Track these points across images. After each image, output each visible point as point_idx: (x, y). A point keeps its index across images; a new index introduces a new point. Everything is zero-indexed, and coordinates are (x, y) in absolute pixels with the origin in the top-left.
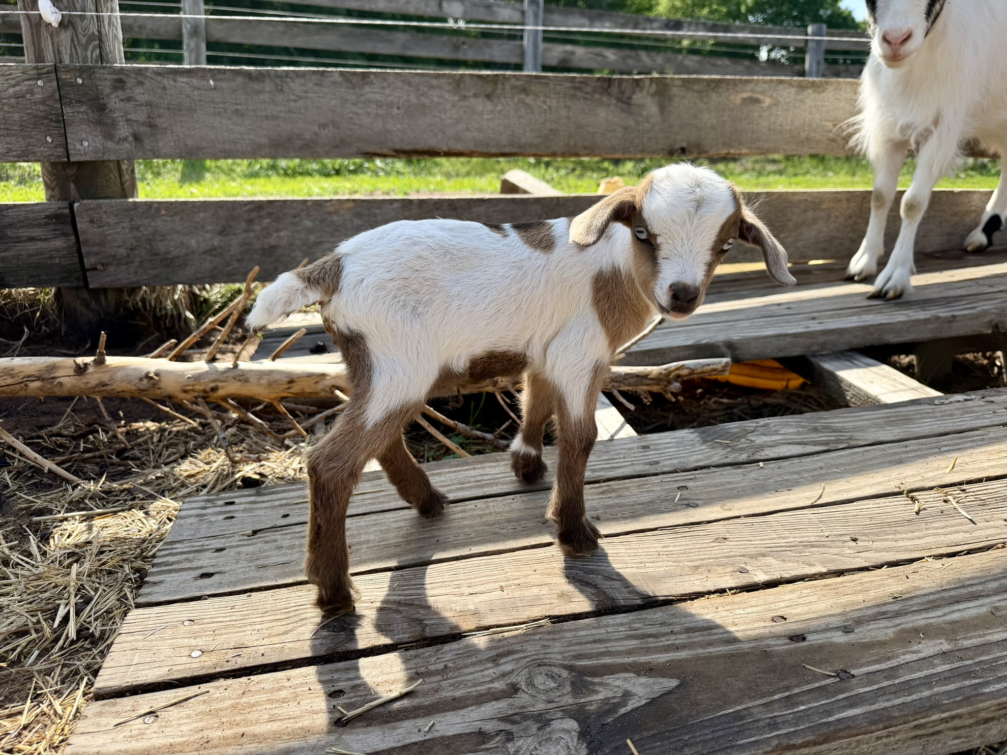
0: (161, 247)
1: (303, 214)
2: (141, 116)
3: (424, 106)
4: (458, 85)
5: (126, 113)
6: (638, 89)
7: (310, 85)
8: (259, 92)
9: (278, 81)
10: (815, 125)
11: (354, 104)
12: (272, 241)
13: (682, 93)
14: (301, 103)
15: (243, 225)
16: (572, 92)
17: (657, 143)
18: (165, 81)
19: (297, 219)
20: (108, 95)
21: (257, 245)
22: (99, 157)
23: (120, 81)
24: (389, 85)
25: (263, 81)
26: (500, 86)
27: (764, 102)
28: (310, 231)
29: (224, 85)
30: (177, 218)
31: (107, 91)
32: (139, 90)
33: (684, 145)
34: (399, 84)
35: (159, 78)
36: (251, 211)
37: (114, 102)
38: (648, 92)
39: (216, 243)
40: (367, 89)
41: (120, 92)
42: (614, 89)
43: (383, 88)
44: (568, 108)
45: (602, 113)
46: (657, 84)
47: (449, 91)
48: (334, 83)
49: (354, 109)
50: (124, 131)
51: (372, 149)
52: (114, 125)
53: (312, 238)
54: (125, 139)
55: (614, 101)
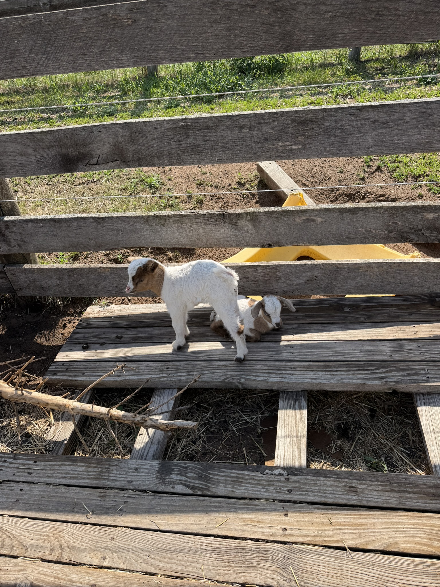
0: (39, 283)
1: (90, 273)
2: (18, 238)
3: (133, 230)
4: (147, 221)
5: (13, 237)
6: (240, 218)
7: (81, 223)
8: (60, 227)
9: (67, 222)
10: (352, 231)
11: (102, 230)
12: (80, 282)
13: (266, 219)
14: (79, 230)
15: (67, 277)
16: (204, 221)
17: (255, 242)
18: (24, 225)
19: (88, 275)
20: (4, 231)
21: (75, 284)
22: (8, 253)
23: (7, 225)
24: (115, 222)
25: (61, 223)
26: (167, 221)
27: (317, 221)
28: (94, 279)
29: (46, 225)
30: (42, 274)
31: (4, 229)
32: (15, 229)
33: (270, 243)
34: (120, 222)
35: (21, 224)
36: (68, 272)
37: (7, 233)
38: (246, 220)
39: (59, 283)
40: (106, 224)
41: (8, 230)
42: (227, 219)
43: (113, 223)
44: (204, 229)
45: (222, 230)
46: (250, 215)
47: (144, 224)
48: (91, 222)
49: (102, 232)
50: (14, 243)
51: (114, 247)
52: (10, 241)
53: (96, 282)
54: (15, 246)
55: (228, 225)
